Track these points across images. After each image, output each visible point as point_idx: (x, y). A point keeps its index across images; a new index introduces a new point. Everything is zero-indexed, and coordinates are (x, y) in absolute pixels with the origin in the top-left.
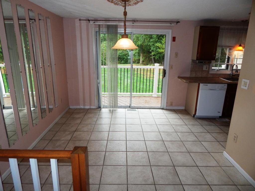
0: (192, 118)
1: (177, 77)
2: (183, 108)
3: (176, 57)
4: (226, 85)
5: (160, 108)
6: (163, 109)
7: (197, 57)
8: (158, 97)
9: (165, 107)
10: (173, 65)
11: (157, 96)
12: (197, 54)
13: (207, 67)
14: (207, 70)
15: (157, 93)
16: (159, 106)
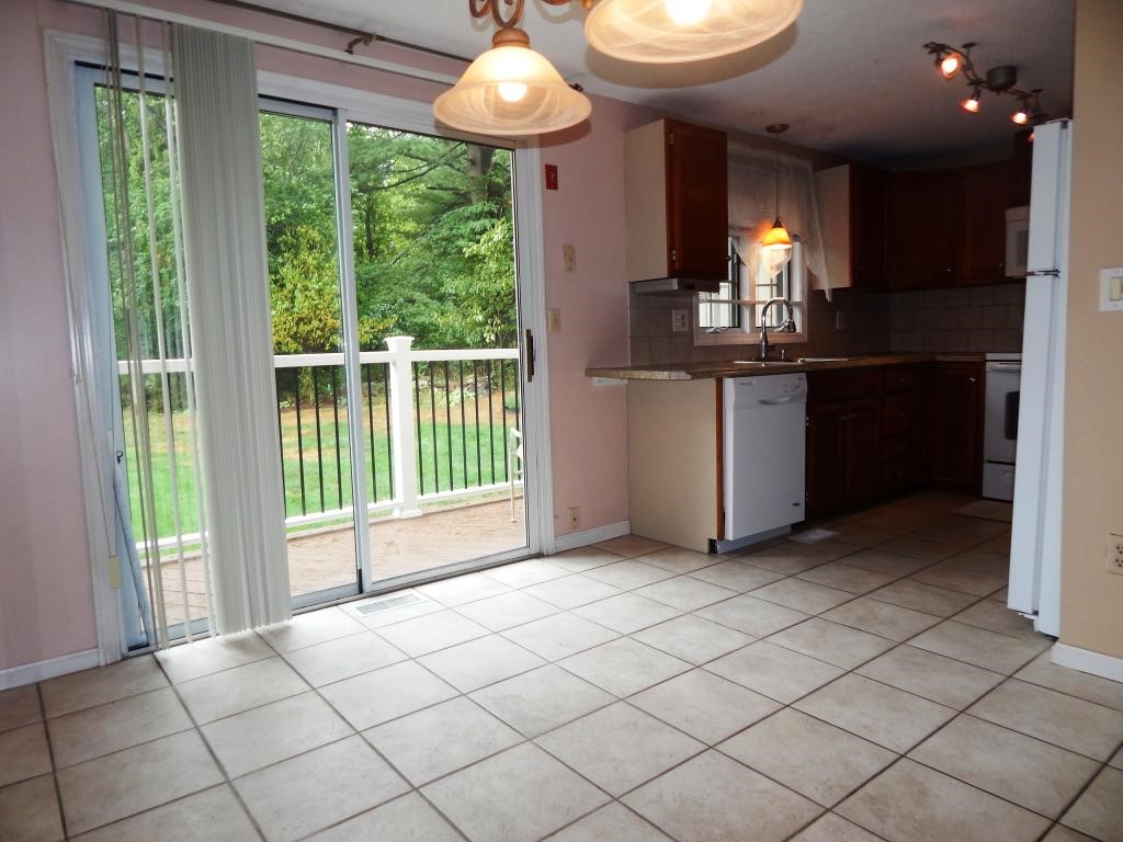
0: (706, 561)
1: (583, 371)
2: (620, 529)
3: (571, 269)
4: (804, 375)
5: (525, 552)
6: (539, 556)
7: (671, 263)
8: (425, 515)
9: (549, 544)
10: (559, 311)
11: (418, 512)
12: (671, 248)
13: (683, 316)
14: (686, 329)
15: (419, 497)
16: (518, 542)
